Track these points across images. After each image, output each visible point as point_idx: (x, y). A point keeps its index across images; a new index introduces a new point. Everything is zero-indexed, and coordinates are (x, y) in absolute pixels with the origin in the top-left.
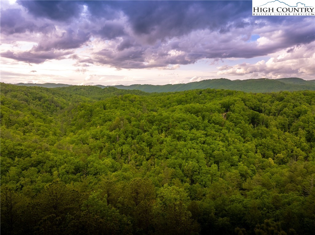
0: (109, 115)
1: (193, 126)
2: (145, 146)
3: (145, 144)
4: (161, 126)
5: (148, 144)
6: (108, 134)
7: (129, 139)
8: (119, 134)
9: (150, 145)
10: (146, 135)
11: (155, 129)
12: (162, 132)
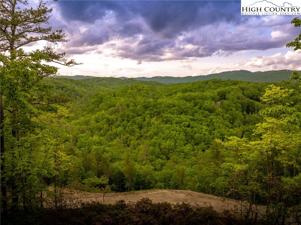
0: (114, 101)
1: (183, 111)
2: (137, 128)
3: (136, 126)
4: (153, 111)
5: (139, 126)
6: (107, 117)
7: (125, 122)
8: (117, 118)
9: (141, 128)
10: (139, 119)
11: (148, 114)
12: (154, 116)
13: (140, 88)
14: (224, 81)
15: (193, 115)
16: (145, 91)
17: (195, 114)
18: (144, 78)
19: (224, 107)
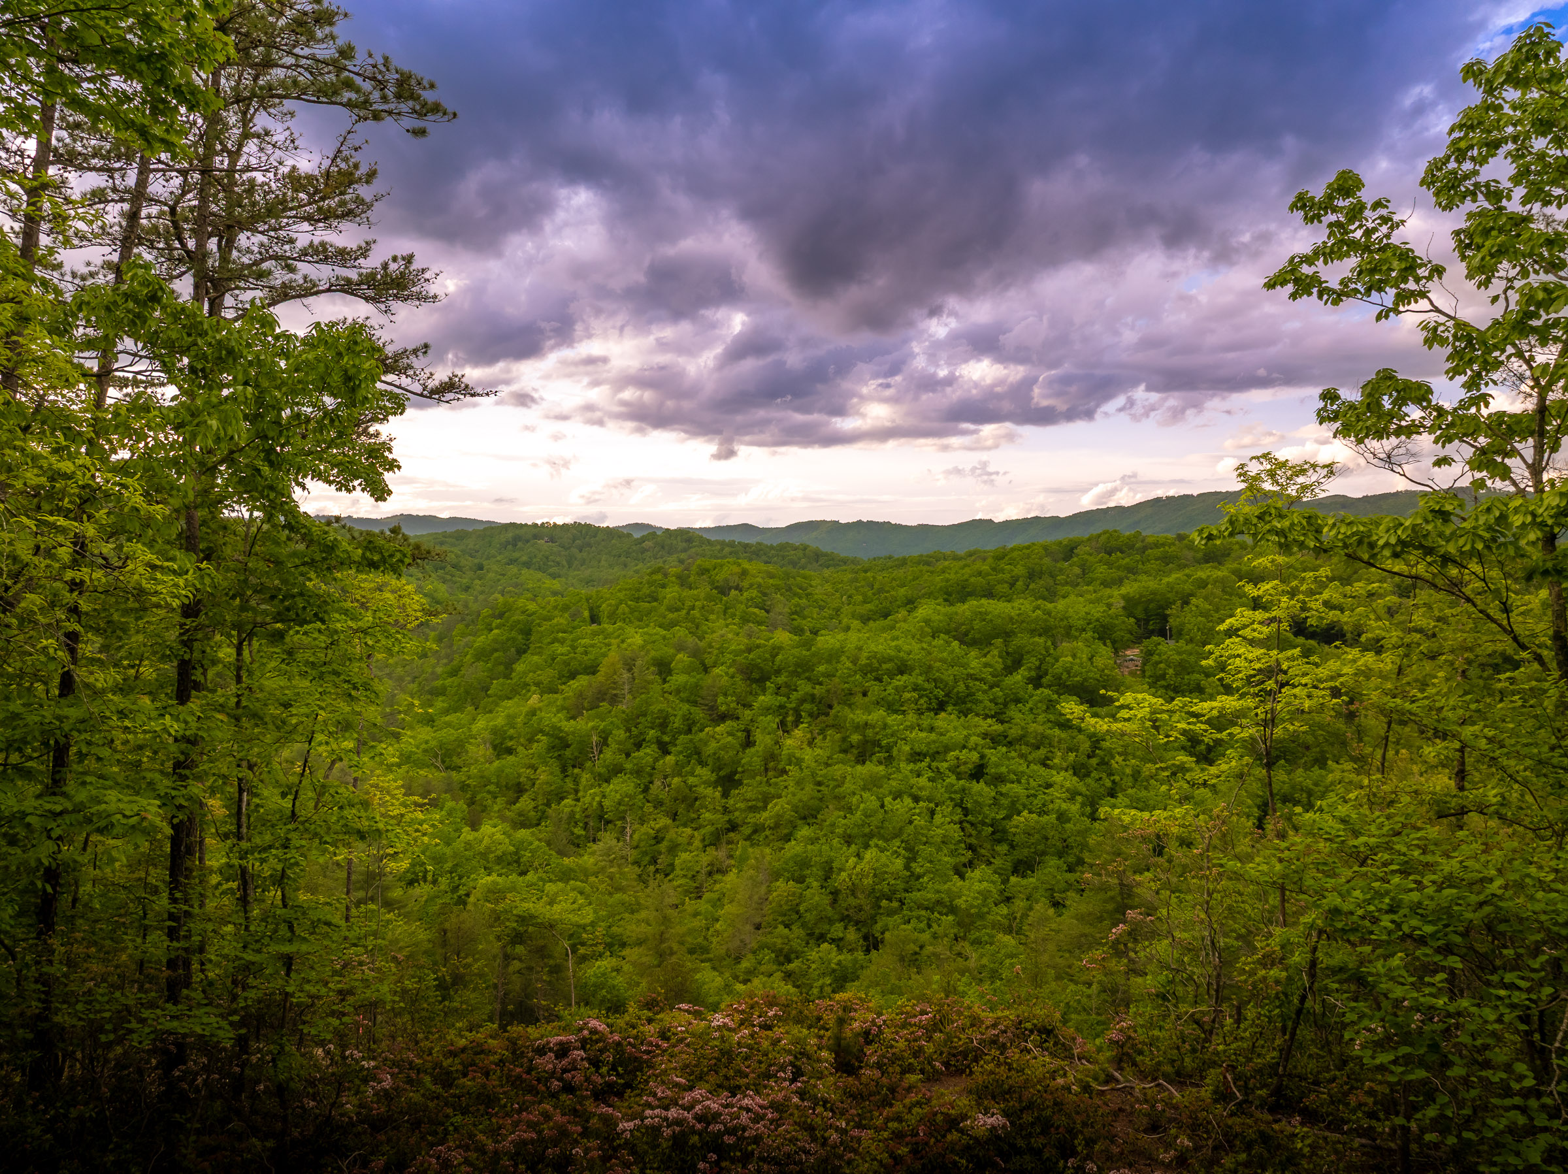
0: (593, 646)
1: (947, 695)
2: (708, 784)
3: (704, 773)
4: (794, 696)
5: (722, 773)
6: (554, 727)
7: (647, 753)
8: (603, 731)
9: (728, 781)
10: (720, 736)
11: (767, 710)
12: (797, 723)
13: (726, 580)
14: (1156, 545)
15: (999, 716)
16: (754, 593)
17: (1013, 712)
18: (746, 528)
19: (1163, 677)
